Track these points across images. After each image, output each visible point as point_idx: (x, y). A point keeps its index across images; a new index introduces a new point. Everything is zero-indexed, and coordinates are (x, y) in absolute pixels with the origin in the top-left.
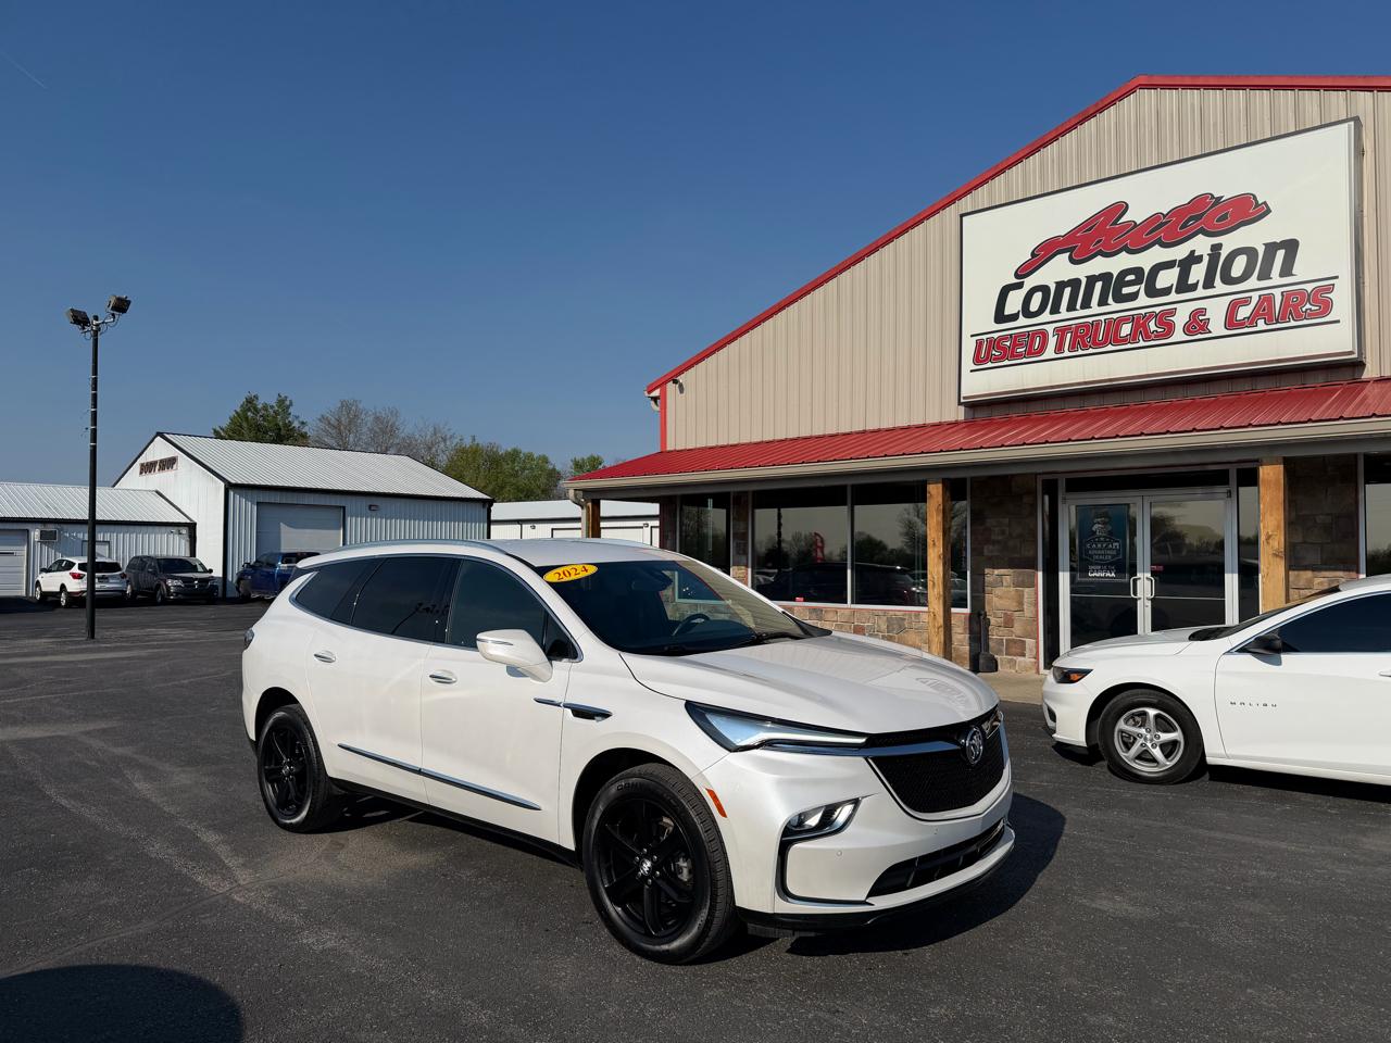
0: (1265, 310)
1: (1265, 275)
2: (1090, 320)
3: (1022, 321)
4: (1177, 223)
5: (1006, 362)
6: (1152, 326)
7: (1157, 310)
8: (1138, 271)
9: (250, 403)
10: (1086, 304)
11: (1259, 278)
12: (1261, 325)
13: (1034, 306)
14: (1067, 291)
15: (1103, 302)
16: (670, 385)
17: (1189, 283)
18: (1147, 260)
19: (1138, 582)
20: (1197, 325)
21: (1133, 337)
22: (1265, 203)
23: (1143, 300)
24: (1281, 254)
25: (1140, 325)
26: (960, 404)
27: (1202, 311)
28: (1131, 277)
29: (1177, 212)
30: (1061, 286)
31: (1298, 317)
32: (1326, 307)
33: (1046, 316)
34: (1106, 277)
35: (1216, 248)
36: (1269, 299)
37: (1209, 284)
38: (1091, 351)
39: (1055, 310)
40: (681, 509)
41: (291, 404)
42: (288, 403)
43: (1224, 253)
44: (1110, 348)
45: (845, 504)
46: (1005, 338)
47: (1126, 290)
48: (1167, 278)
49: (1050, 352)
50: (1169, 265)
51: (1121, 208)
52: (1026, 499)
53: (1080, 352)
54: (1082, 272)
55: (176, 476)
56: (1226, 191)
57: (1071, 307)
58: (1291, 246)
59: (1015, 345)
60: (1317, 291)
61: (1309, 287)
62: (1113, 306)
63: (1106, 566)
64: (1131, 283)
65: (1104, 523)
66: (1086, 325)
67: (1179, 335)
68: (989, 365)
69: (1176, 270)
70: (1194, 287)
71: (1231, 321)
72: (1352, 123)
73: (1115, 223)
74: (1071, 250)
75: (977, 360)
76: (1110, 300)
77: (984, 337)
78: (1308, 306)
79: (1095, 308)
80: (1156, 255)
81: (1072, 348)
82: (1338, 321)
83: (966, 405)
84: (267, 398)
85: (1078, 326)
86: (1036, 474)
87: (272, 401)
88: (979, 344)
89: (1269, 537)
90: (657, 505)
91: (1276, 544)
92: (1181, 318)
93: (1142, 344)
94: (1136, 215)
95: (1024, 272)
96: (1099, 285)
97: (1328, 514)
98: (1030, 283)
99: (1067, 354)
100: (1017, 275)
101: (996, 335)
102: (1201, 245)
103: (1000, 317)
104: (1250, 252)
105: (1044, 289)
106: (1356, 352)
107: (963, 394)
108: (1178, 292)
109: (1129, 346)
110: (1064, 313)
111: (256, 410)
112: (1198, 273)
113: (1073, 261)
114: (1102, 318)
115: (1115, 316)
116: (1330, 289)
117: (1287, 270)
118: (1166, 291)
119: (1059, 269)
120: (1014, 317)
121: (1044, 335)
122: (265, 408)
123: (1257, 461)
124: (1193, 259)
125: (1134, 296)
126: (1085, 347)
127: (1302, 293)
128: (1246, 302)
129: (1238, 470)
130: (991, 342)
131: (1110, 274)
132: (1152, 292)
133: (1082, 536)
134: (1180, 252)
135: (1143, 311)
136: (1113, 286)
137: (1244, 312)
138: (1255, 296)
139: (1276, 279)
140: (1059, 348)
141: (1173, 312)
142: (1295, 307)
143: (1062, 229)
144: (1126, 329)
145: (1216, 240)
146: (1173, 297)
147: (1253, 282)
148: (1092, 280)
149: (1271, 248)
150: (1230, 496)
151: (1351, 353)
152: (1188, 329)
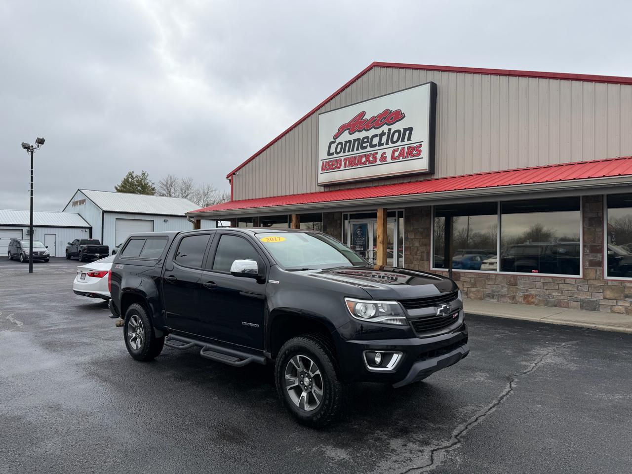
0: (402, 154)
1: (403, 141)
2: (354, 156)
3: (335, 155)
4: (379, 120)
5: (330, 171)
6: (371, 159)
7: (372, 152)
8: (367, 138)
9: (130, 174)
10: (353, 150)
11: (401, 142)
12: (401, 159)
13: (338, 151)
14: (348, 144)
15: (357, 149)
16: (234, 176)
17: (382, 142)
18: (370, 133)
19: (370, 252)
20: (383, 159)
21: (365, 163)
22: (404, 113)
23: (369, 149)
24: (408, 132)
25: (367, 157)
26: (318, 186)
27: (384, 153)
28: (365, 140)
29: (380, 116)
30: (346, 142)
31: (412, 156)
32: (419, 152)
33: (342, 154)
34: (358, 140)
35: (390, 130)
36: (403, 149)
37: (387, 144)
38: (354, 167)
39: (344, 152)
40: (238, 224)
41: (148, 175)
42: (146, 174)
43: (392, 132)
44: (359, 166)
45: (287, 223)
46: (330, 162)
47: (364, 145)
48: (376, 141)
49: (342, 168)
50: (375, 136)
51: (363, 114)
52: (339, 222)
53: (351, 168)
54: (352, 137)
55: (85, 207)
56: (393, 109)
57: (349, 151)
58: (410, 129)
59: (333, 164)
60: (418, 146)
61: (415, 145)
62: (361, 151)
63: (361, 246)
64: (366, 142)
65: (360, 231)
66: (352, 158)
67: (378, 162)
68: (326, 171)
69: (378, 138)
70: (382, 145)
71: (393, 158)
72: (429, 84)
73: (362, 120)
74: (349, 129)
75: (323, 170)
76: (360, 149)
77: (324, 161)
78: (414, 152)
79: (355, 152)
80: (373, 132)
81: (349, 166)
82: (422, 158)
83: (320, 186)
84: (138, 173)
85: (351, 158)
86: (341, 212)
87: (140, 174)
88: (323, 163)
89: (379, 237)
90: (230, 222)
91: (380, 239)
92: (379, 156)
93: (368, 165)
94: (368, 117)
95: (336, 137)
96: (357, 142)
97: (422, 228)
98: (338, 141)
99: (347, 168)
100: (334, 138)
101: (328, 160)
102: (385, 128)
103: (329, 154)
104: (399, 131)
105: (341, 143)
106: (428, 169)
107: (319, 182)
108: (378, 146)
109: (365, 166)
110: (347, 153)
111: (133, 178)
112: (384, 139)
113: (350, 134)
114: (357, 155)
115: (361, 154)
116: (420, 146)
117: (409, 139)
118: (375, 146)
119: (346, 137)
120: (332, 154)
121: (341, 160)
122: (136, 177)
123: (376, 210)
124: (383, 134)
125: (366, 147)
126: (352, 166)
127: (413, 147)
128: (397, 150)
129: (398, 212)
130: (326, 162)
131: (360, 139)
132: (372, 146)
133: (354, 235)
134: (379, 131)
135: (368, 153)
136: (361, 143)
137: (397, 154)
138: (400, 148)
139: (406, 142)
140: (345, 166)
141: (376, 154)
142: (411, 152)
143: (347, 121)
144: (364, 160)
145: (390, 127)
146: (377, 148)
147: (399, 143)
148: (355, 140)
149: (405, 130)
150: (395, 221)
151: (426, 169)
152: (381, 160)
